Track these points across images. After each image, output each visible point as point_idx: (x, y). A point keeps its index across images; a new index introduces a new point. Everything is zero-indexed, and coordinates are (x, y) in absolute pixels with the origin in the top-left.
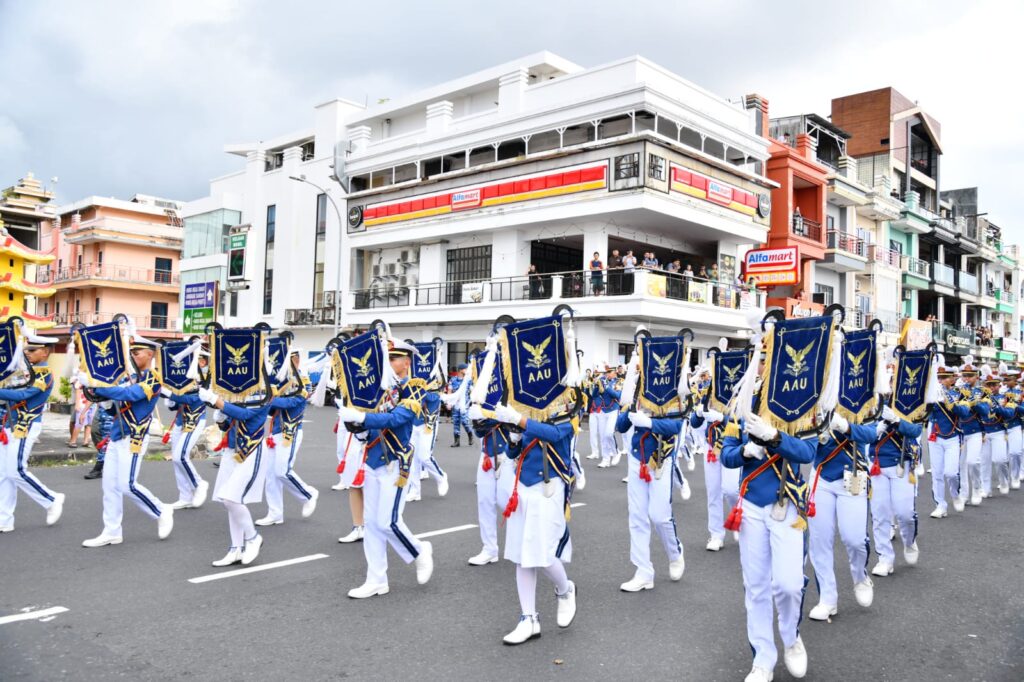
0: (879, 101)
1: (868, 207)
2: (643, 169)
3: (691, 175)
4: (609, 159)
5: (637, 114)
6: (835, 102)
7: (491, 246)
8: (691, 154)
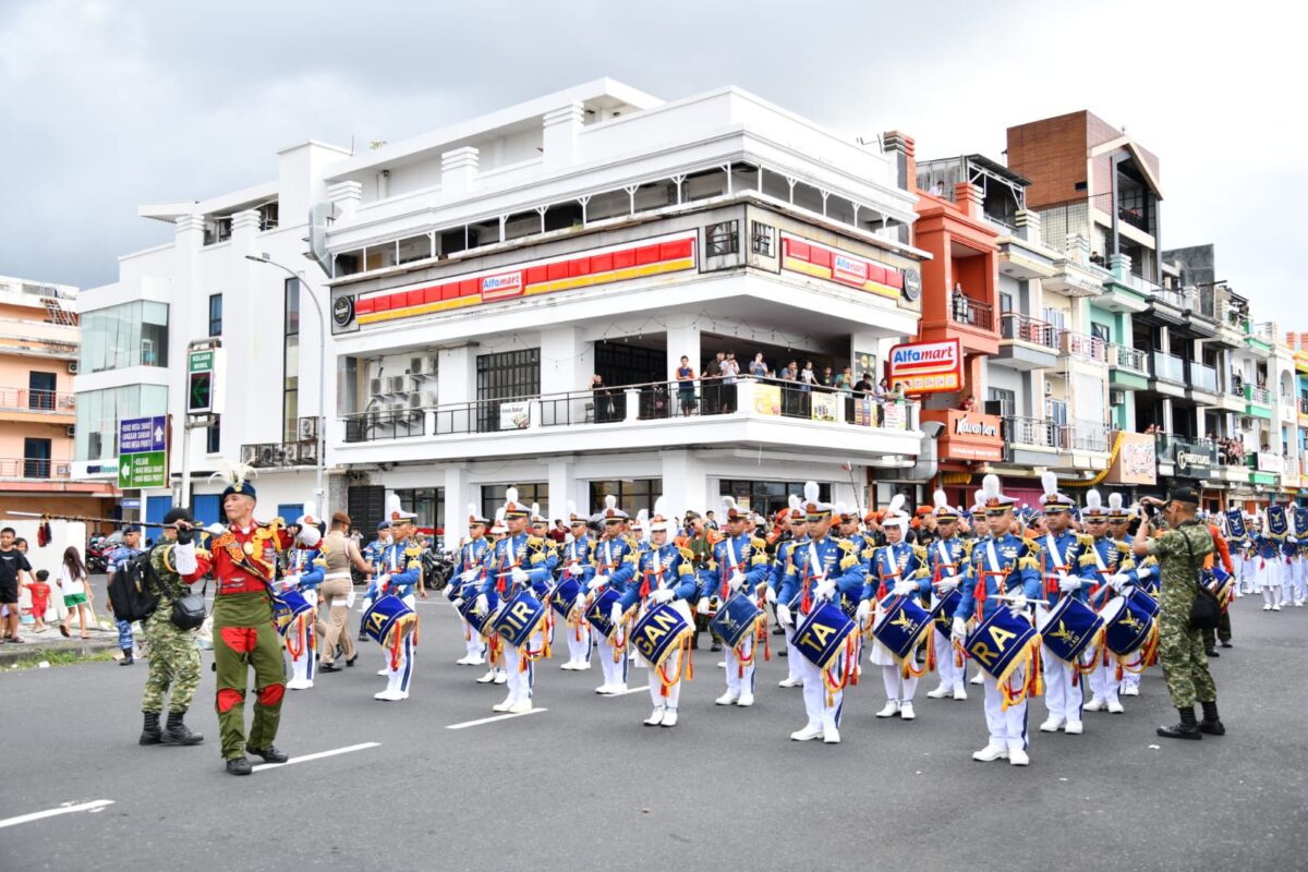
0: (1068, 132)
1: (1058, 280)
2: (744, 242)
3: (810, 247)
4: (698, 229)
5: (734, 166)
6: (1011, 132)
7: (539, 349)
8: (809, 219)
